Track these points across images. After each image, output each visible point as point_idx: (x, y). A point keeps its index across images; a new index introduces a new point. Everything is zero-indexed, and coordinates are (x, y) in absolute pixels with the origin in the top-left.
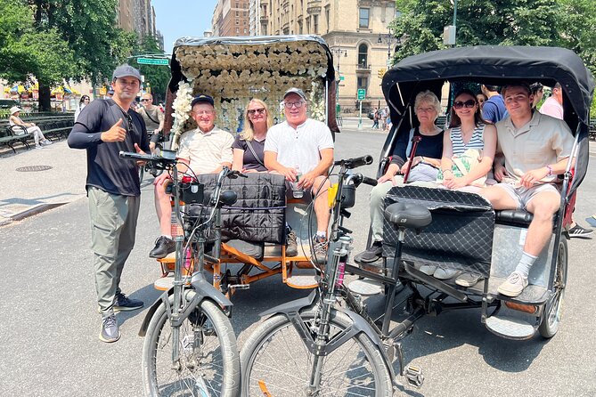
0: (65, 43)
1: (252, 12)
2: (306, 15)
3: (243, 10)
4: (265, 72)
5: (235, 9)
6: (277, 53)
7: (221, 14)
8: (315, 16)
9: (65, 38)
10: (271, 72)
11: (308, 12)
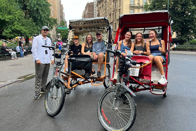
0: (34, 23)
1: (95, 13)
2: (112, 13)
3: (92, 12)
4: (93, 28)
5: (89, 12)
6: (95, 22)
7: (85, 14)
8: (115, 13)
9: (34, 21)
10: (94, 28)
11: (113, 12)
